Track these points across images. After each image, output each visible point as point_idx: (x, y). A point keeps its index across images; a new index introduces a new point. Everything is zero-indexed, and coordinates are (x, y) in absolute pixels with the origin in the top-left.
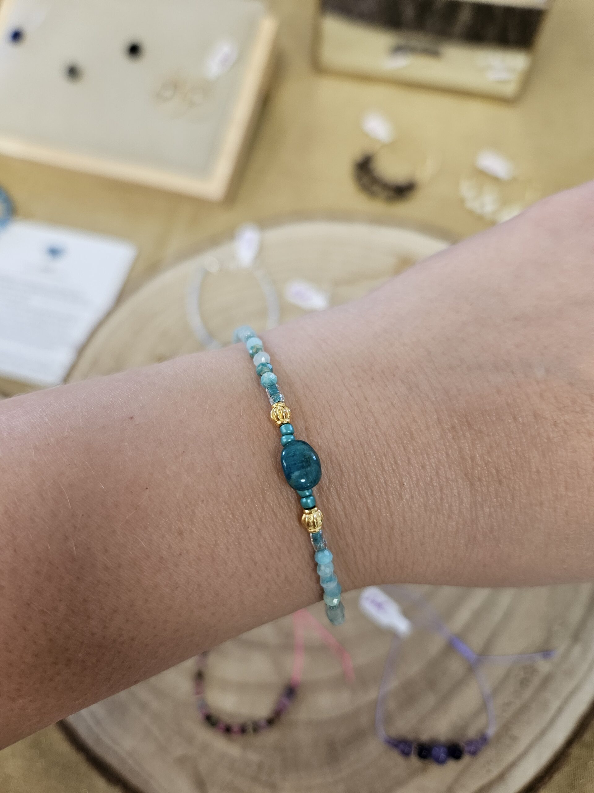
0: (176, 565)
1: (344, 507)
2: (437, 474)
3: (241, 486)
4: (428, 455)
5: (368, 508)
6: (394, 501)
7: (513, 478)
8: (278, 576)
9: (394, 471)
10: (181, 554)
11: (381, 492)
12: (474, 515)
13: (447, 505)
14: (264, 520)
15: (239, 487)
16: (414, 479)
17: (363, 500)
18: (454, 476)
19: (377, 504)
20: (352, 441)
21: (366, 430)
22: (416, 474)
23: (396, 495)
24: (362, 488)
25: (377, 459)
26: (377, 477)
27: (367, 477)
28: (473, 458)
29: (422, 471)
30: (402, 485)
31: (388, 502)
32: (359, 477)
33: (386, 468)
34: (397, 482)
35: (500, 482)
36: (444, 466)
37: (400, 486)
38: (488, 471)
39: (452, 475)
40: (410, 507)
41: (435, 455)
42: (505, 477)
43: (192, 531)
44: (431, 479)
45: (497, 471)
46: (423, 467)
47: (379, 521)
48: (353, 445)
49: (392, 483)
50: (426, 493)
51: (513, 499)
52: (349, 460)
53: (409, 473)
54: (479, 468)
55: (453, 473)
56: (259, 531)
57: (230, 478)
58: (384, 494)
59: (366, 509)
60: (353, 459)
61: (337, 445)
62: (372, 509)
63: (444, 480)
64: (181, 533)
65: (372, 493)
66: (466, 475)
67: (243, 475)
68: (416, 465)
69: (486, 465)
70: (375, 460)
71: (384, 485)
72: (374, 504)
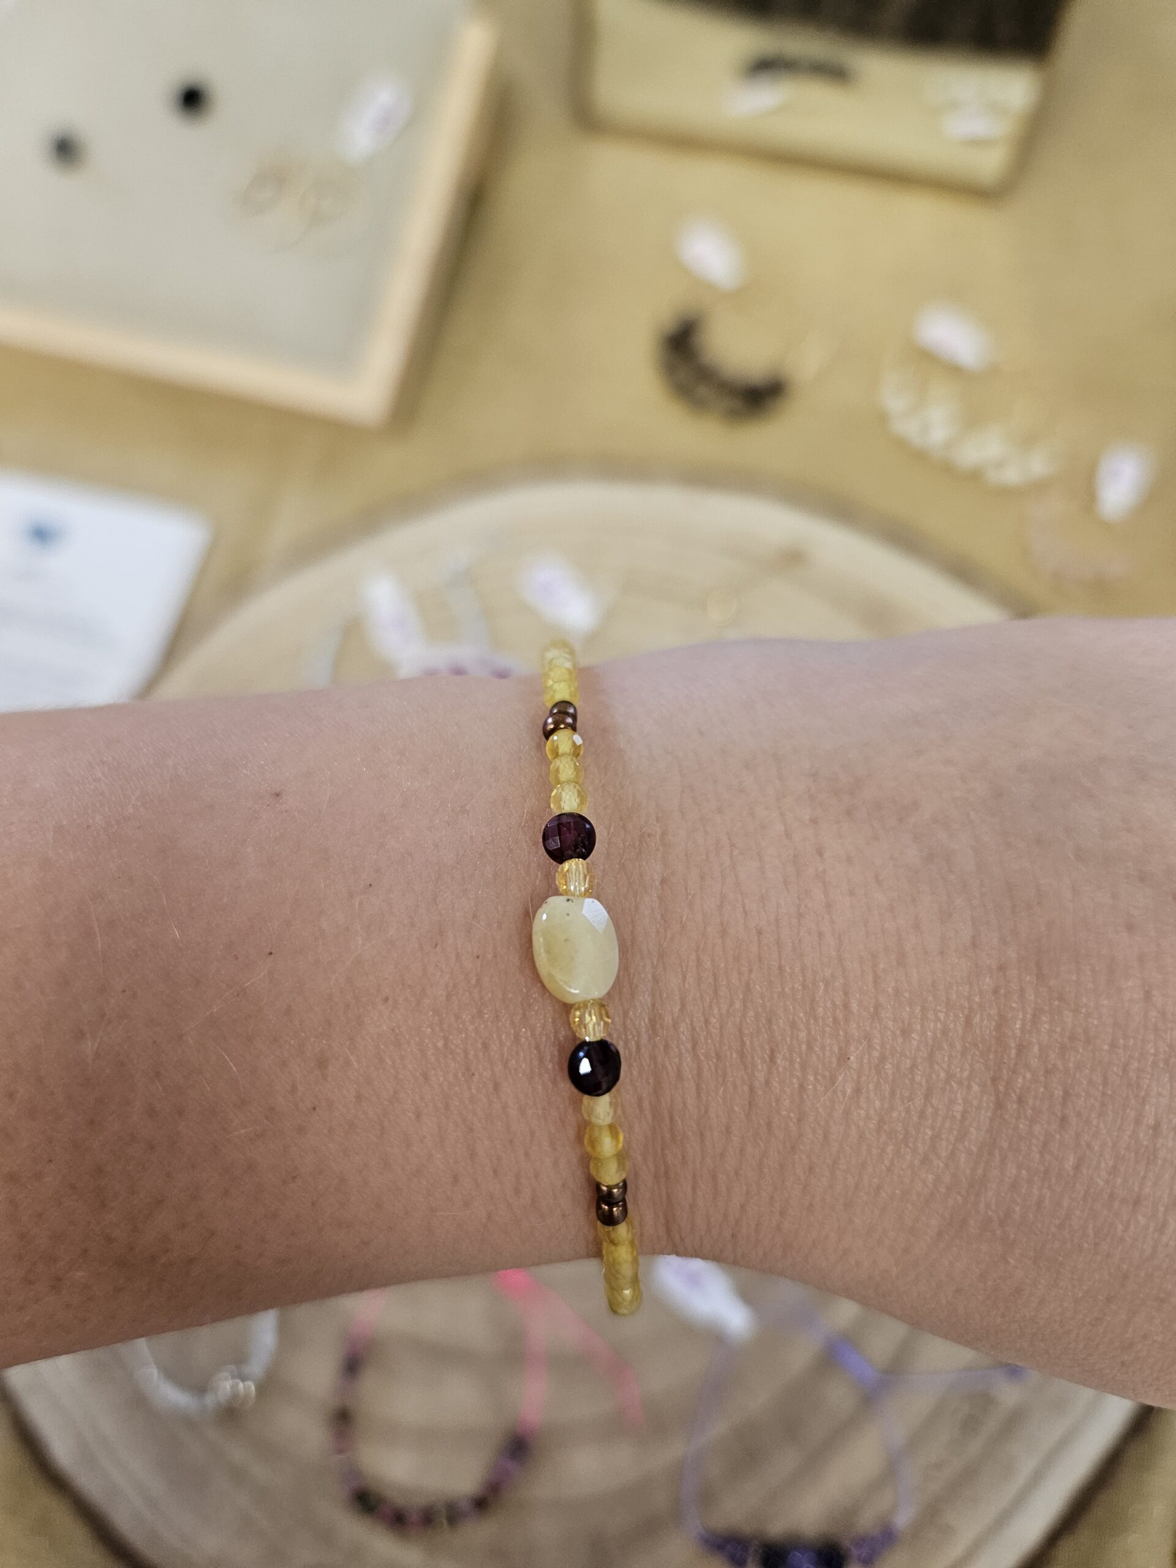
0: (301, 1130)
1: (699, 1074)
2: (931, 1058)
3: (478, 981)
4: (924, 1009)
5: (752, 1089)
6: (815, 1088)
7: (1095, 1122)
8: (517, 1191)
9: (836, 1020)
11: (792, 1062)
12: (980, 1172)
13: (929, 1133)
15: (473, 982)
16: (876, 1054)
17: (746, 1068)
18: (966, 1074)
19: (775, 1084)
20: (760, 933)
21: (800, 916)
22: (883, 1045)
23: (824, 1076)
24: (752, 1042)
25: (804, 986)
26: (793, 1025)
27: (769, 1021)
28: (1021, 1049)
29: (900, 1040)
30: (843, 1058)
31: (802, 1088)
33: (820, 1011)
34: (836, 1049)
35: (1064, 1120)
36: (952, 1046)
37: (839, 1060)
38: (1046, 1087)
39: (962, 1070)
40: (847, 1113)
41: (942, 1016)
42: (1079, 1115)
43: (348, 1063)
44: (913, 1067)
45: (1066, 1094)
46: (906, 1033)
47: (769, 1124)
48: (759, 941)
49: (823, 1048)
50: (893, 1092)
51: (1077, 1167)
52: (740, 972)
53: (868, 1038)
54: (1028, 1076)
55: (967, 1067)
56: (497, 1087)
57: (458, 957)
58: (797, 1066)
59: (746, 1088)
60: (751, 971)
61: (724, 933)
62: (760, 1093)
63: (943, 1075)
64: (322, 1063)
65: (772, 1058)
66: (994, 1080)
67: (490, 956)
68: (890, 1024)
69: (1047, 1072)
70: (800, 988)
71: (804, 1047)
72: (767, 1083)
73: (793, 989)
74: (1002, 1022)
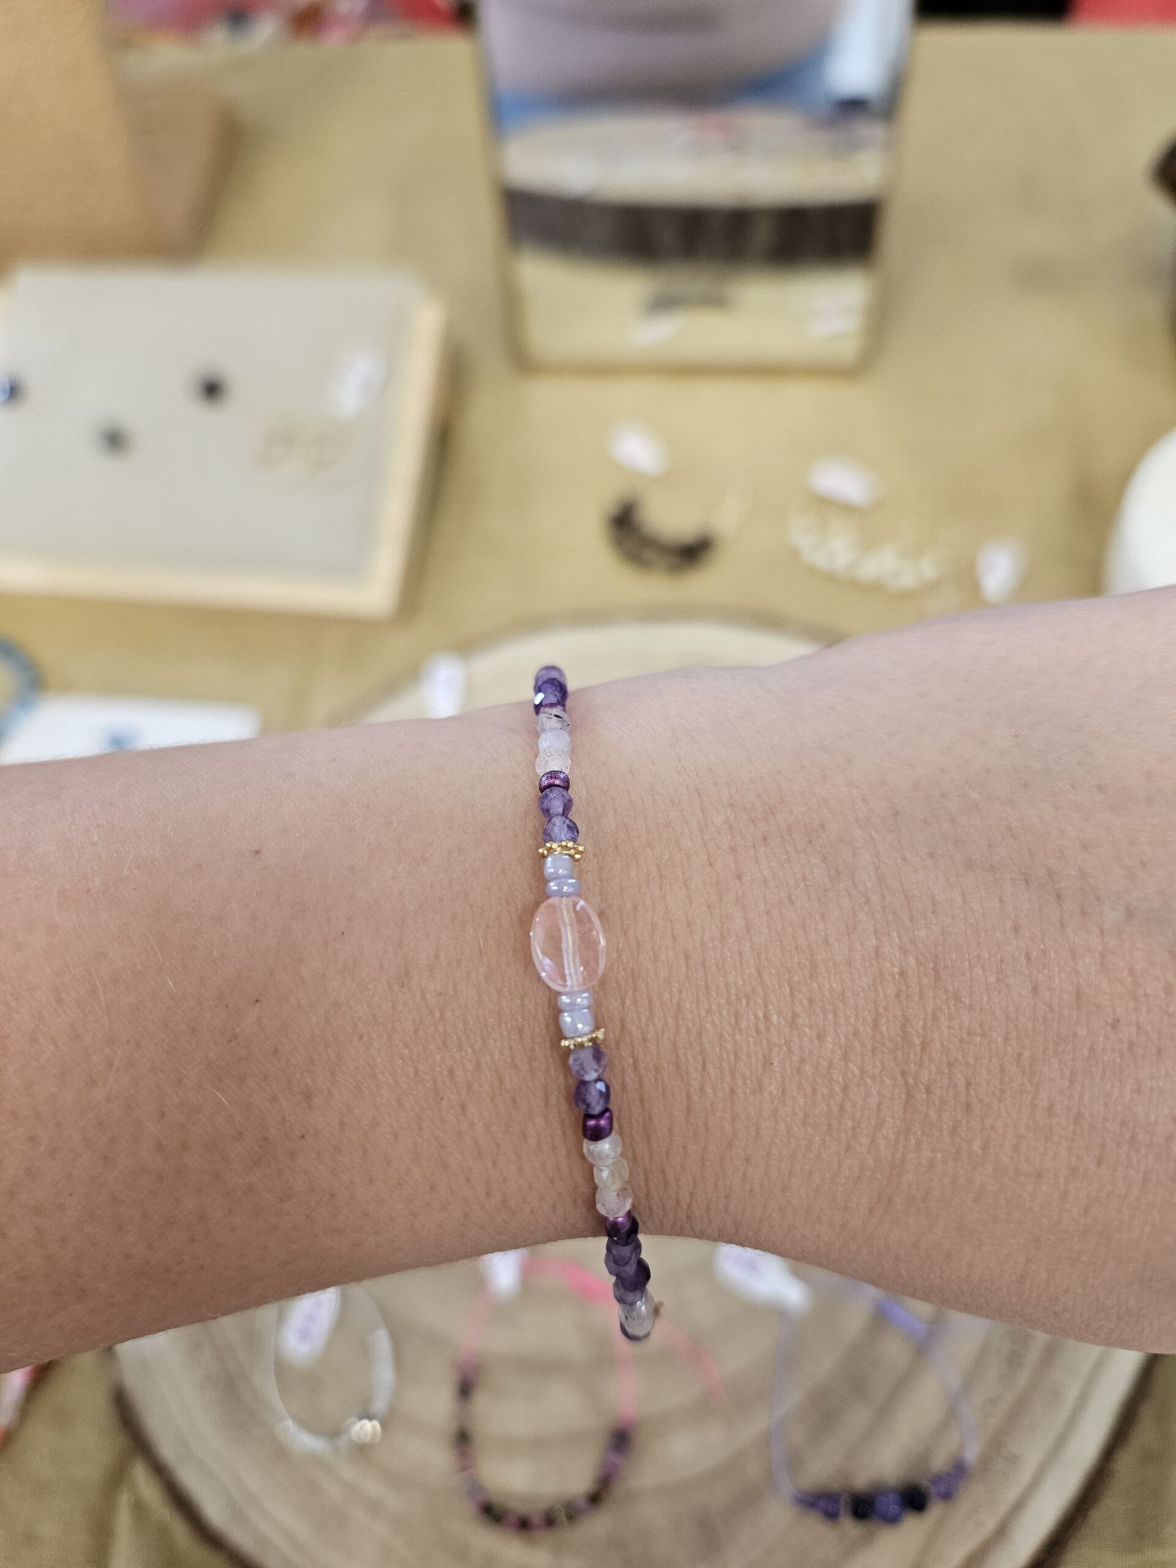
2: (845, 1057)
3: (442, 1014)
4: (836, 1015)
5: (689, 1096)
6: (745, 1092)
9: (758, 1031)
10: (303, 1137)
11: (721, 1069)
12: (899, 1155)
13: (850, 1123)
14: (476, 1086)
15: (438, 1015)
16: (795, 1058)
18: (877, 1071)
19: (708, 1089)
20: (687, 957)
22: (801, 1048)
23: (752, 1082)
24: (686, 1055)
25: (729, 1003)
27: (700, 1035)
28: (924, 1046)
29: (817, 1044)
30: (767, 1063)
31: (733, 1092)
32: (683, 1030)
33: (744, 1024)
34: (760, 1056)
36: (863, 1045)
37: (764, 1067)
38: (950, 1079)
39: (874, 1067)
40: (775, 1111)
41: (852, 1020)
43: (330, 1095)
44: (831, 1065)
45: (968, 1084)
46: (820, 1037)
47: (706, 1124)
48: (687, 963)
49: (749, 1056)
50: (814, 1091)
51: (985, 1148)
52: (671, 993)
53: (788, 1043)
54: (933, 1068)
55: (878, 1064)
56: (463, 1108)
57: (423, 995)
58: (727, 1073)
59: (684, 1095)
60: (680, 992)
61: (656, 959)
63: (857, 1072)
64: (308, 1096)
65: (704, 1066)
66: (903, 1074)
67: (451, 992)
68: (807, 1030)
69: (950, 1065)
70: (725, 1004)
71: (732, 1057)
72: (702, 1089)
73: (719, 1005)
74: (906, 1022)
